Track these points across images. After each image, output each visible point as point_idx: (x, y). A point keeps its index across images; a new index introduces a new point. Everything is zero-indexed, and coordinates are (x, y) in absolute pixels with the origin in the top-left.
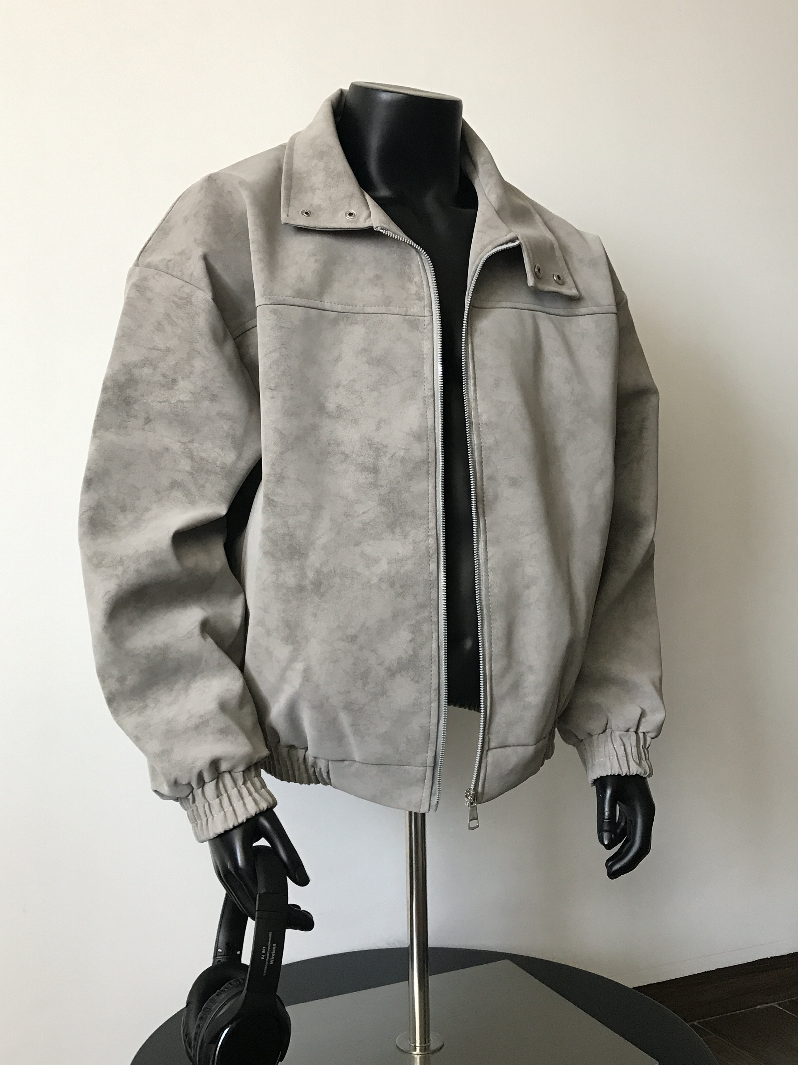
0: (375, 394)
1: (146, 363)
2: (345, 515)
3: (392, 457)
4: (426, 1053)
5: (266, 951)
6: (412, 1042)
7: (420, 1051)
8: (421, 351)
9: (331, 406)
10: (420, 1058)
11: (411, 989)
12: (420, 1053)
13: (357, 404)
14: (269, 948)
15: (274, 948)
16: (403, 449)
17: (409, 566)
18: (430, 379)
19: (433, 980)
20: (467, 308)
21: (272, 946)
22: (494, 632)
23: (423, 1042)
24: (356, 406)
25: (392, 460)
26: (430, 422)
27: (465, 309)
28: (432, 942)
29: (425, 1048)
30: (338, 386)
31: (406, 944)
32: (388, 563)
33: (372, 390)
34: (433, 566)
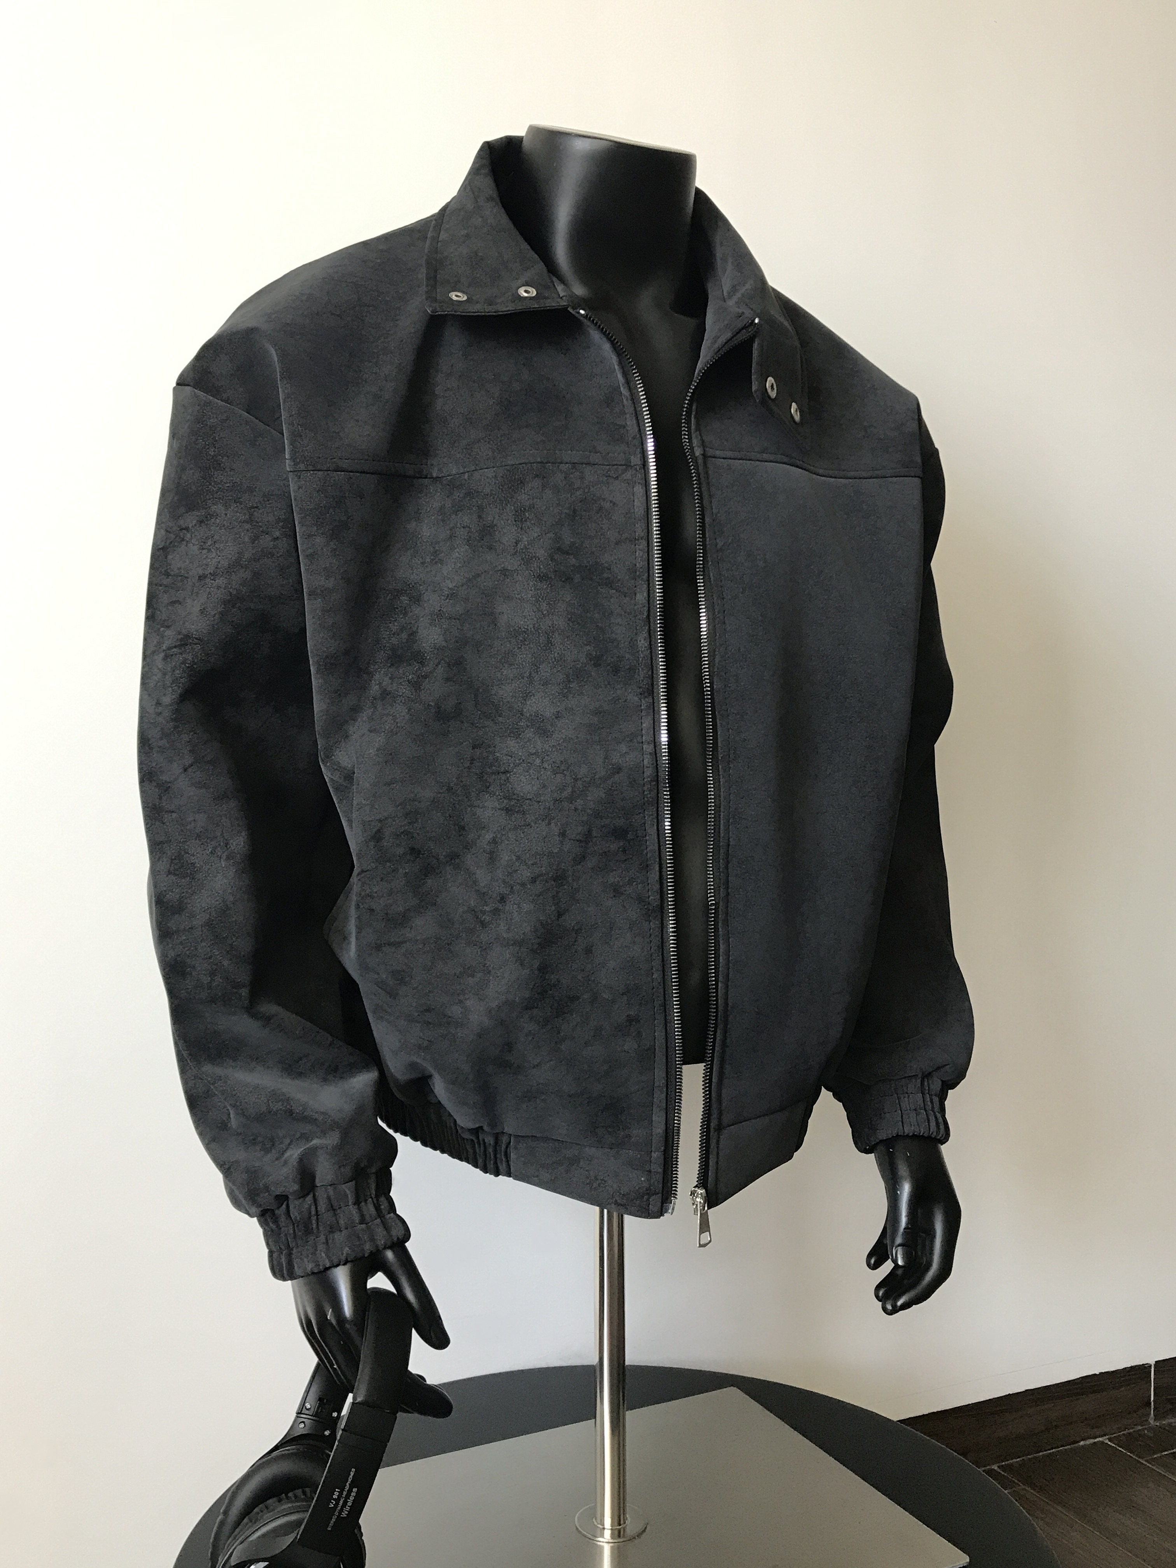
4: (621, 1540)
5: (339, 1497)
6: (599, 1522)
7: (612, 1537)
10: (612, 1547)
11: (599, 1433)
12: (611, 1541)
14: (345, 1493)
15: (353, 1494)
19: (632, 1417)
21: (350, 1491)
23: (616, 1524)
28: (632, 1358)
29: (618, 1533)
31: (595, 1361)
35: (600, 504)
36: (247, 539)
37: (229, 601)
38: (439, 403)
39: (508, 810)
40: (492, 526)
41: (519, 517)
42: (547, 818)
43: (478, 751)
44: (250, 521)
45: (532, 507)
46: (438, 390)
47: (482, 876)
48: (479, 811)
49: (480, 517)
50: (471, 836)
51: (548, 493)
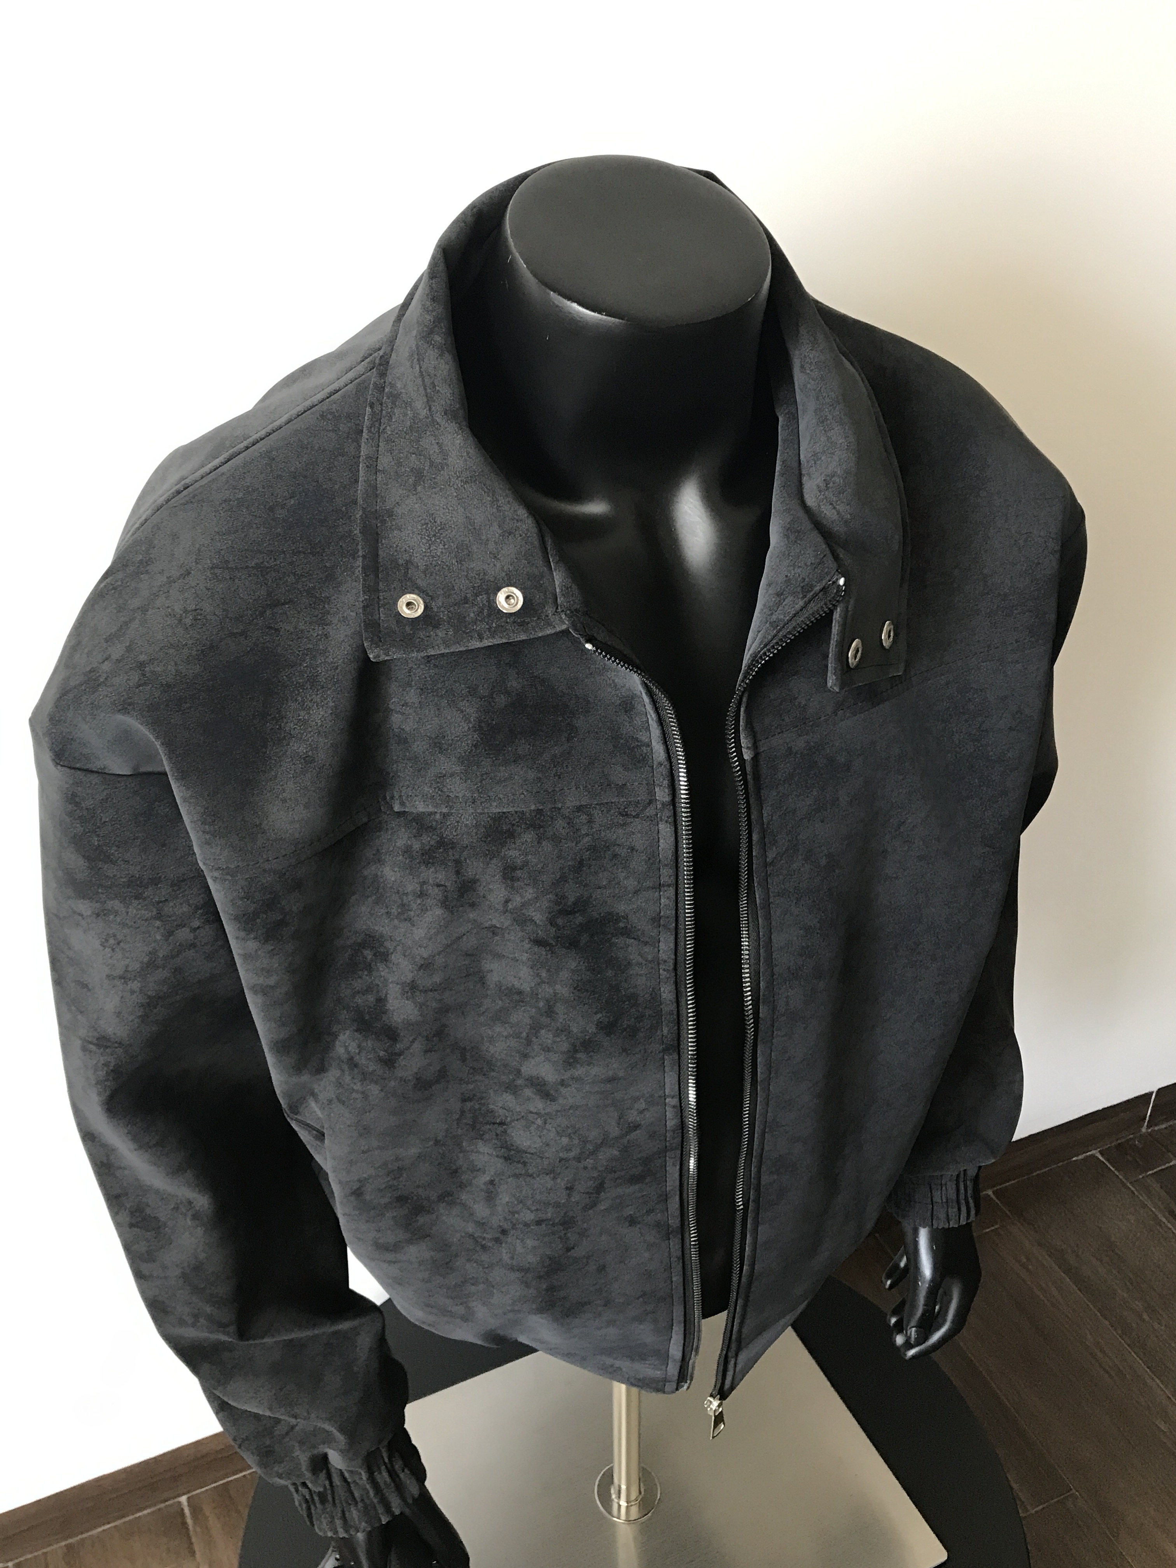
35: (614, 851)
36: (158, 937)
37: (148, 1004)
38: (396, 719)
39: (506, 1159)
40: (474, 881)
41: (509, 874)
42: (551, 1172)
43: (469, 1105)
44: (159, 916)
45: (526, 864)
46: (394, 702)
47: (481, 1210)
48: (473, 1157)
49: (458, 873)
50: (464, 1177)
51: (547, 846)
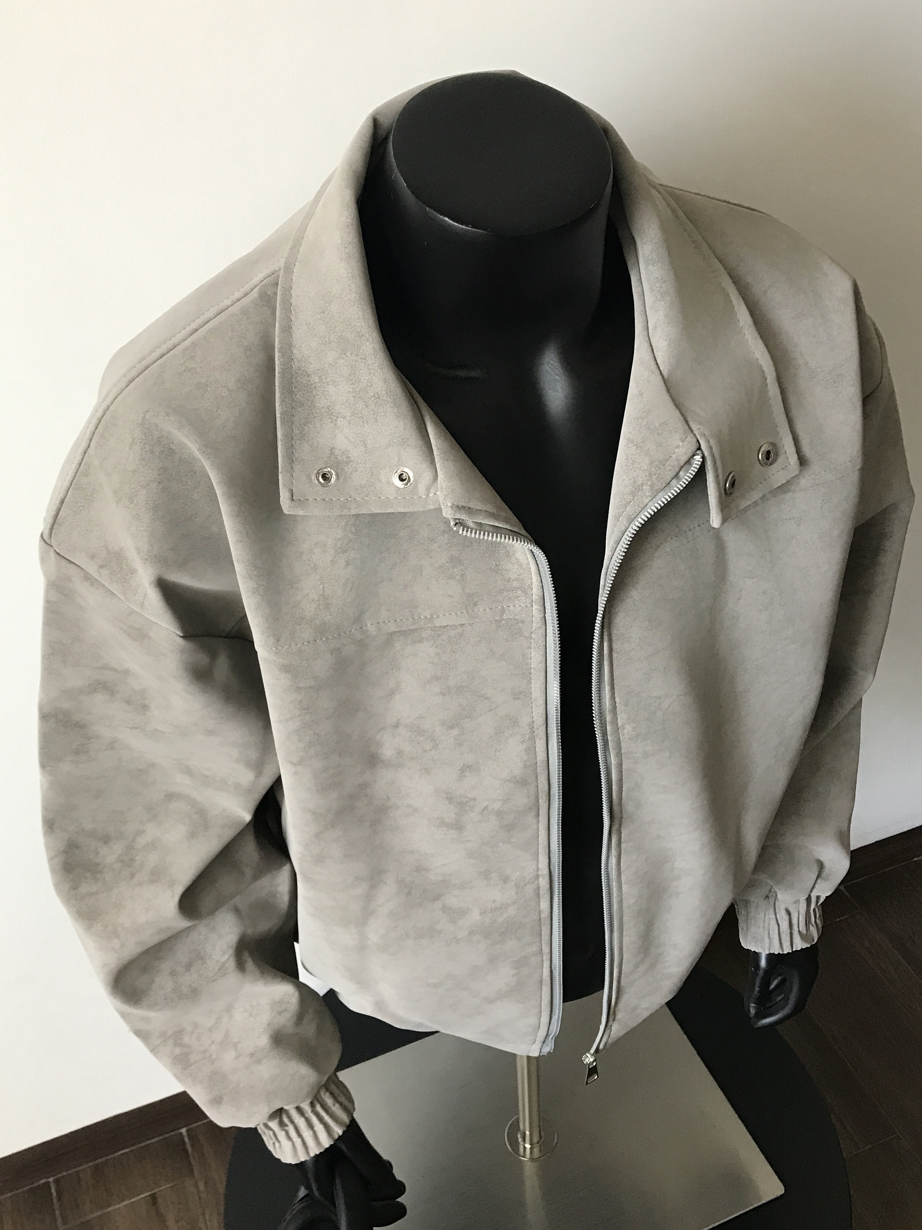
0: (455, 732)
1: (97, 687)
2: (416, 871)
3: (483, 811)
8: (527, 664)
9: (388, 752)
13: (428, 748)
16: (499, 800)
17: (511, 911)
18: (542, 701)
20: (601, 607)
22: (626, 940)
24: (425, 751)
25: (482, 815)
26: (541, 756)
27: (599, 608)
30: (396, 726)
32: (481, 914)
33: (451, 727)
34: (544, 905)
